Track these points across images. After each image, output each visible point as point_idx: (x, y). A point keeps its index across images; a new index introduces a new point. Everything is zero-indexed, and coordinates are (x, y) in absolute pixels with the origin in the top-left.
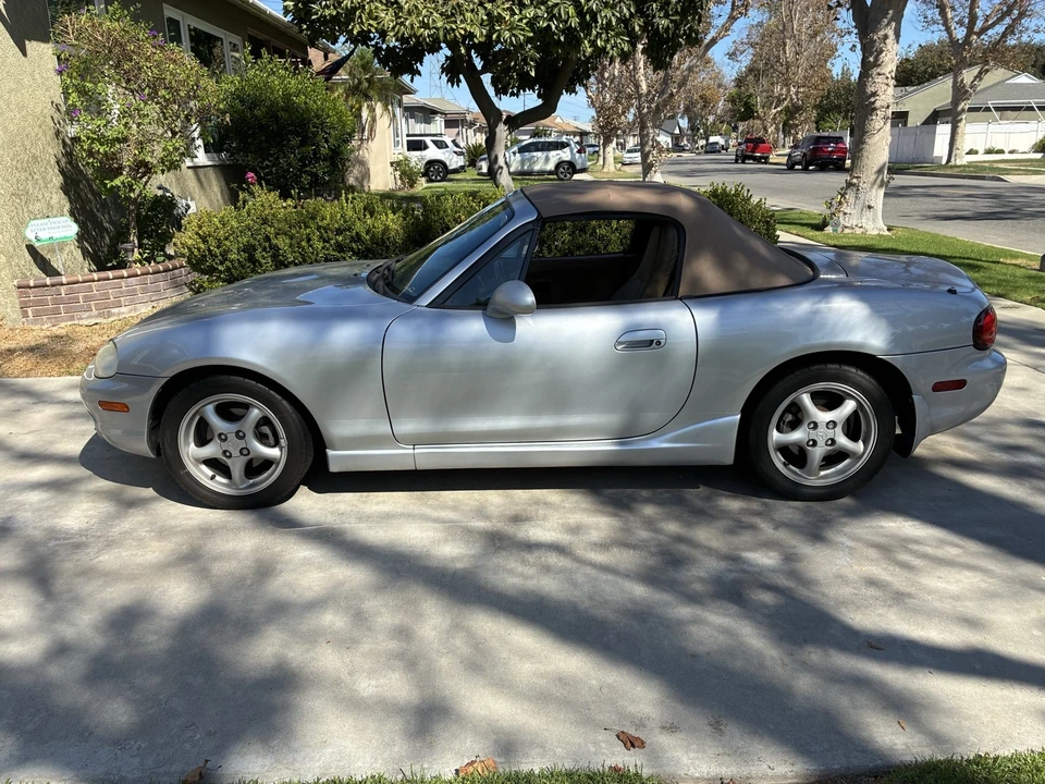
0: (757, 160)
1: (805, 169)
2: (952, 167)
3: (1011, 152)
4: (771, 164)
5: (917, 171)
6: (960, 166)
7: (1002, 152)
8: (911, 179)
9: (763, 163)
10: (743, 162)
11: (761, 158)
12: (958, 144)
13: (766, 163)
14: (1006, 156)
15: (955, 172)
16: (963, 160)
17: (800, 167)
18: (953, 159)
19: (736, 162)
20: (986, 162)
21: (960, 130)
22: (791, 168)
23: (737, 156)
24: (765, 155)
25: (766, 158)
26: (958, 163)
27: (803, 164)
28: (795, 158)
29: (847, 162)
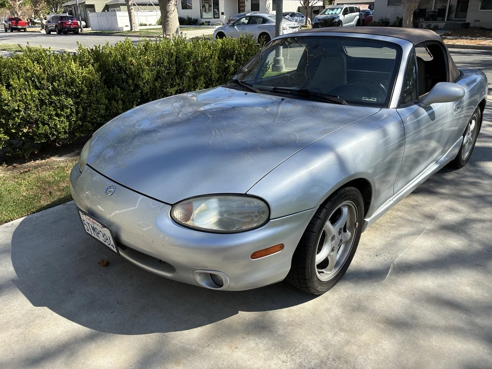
0: (19, 30)
1: (59, 33)
2: (134, 32)
3: (150, 25)
4: (28, 32)
5: (119, 34)
6: (137, 32)
7: (145, 25)
9: (23, 32)
10: (12, 31)
11: (22, 29)
12: (133, 21)
13: (25, 31)
14: (148, 27)
15: (138, 34)
16: (137, 28)
17: (56, 33)
18: (133, 28)
19: (6, 31)
20: (144, 29)
21: (132, 14)
22: (49, 33)
23: (5, 28)
24: (24, 27)
25: (25, 29)
26: (136, 30)
27: (57, 30)
28: (50, 28)
29: (80, 30)
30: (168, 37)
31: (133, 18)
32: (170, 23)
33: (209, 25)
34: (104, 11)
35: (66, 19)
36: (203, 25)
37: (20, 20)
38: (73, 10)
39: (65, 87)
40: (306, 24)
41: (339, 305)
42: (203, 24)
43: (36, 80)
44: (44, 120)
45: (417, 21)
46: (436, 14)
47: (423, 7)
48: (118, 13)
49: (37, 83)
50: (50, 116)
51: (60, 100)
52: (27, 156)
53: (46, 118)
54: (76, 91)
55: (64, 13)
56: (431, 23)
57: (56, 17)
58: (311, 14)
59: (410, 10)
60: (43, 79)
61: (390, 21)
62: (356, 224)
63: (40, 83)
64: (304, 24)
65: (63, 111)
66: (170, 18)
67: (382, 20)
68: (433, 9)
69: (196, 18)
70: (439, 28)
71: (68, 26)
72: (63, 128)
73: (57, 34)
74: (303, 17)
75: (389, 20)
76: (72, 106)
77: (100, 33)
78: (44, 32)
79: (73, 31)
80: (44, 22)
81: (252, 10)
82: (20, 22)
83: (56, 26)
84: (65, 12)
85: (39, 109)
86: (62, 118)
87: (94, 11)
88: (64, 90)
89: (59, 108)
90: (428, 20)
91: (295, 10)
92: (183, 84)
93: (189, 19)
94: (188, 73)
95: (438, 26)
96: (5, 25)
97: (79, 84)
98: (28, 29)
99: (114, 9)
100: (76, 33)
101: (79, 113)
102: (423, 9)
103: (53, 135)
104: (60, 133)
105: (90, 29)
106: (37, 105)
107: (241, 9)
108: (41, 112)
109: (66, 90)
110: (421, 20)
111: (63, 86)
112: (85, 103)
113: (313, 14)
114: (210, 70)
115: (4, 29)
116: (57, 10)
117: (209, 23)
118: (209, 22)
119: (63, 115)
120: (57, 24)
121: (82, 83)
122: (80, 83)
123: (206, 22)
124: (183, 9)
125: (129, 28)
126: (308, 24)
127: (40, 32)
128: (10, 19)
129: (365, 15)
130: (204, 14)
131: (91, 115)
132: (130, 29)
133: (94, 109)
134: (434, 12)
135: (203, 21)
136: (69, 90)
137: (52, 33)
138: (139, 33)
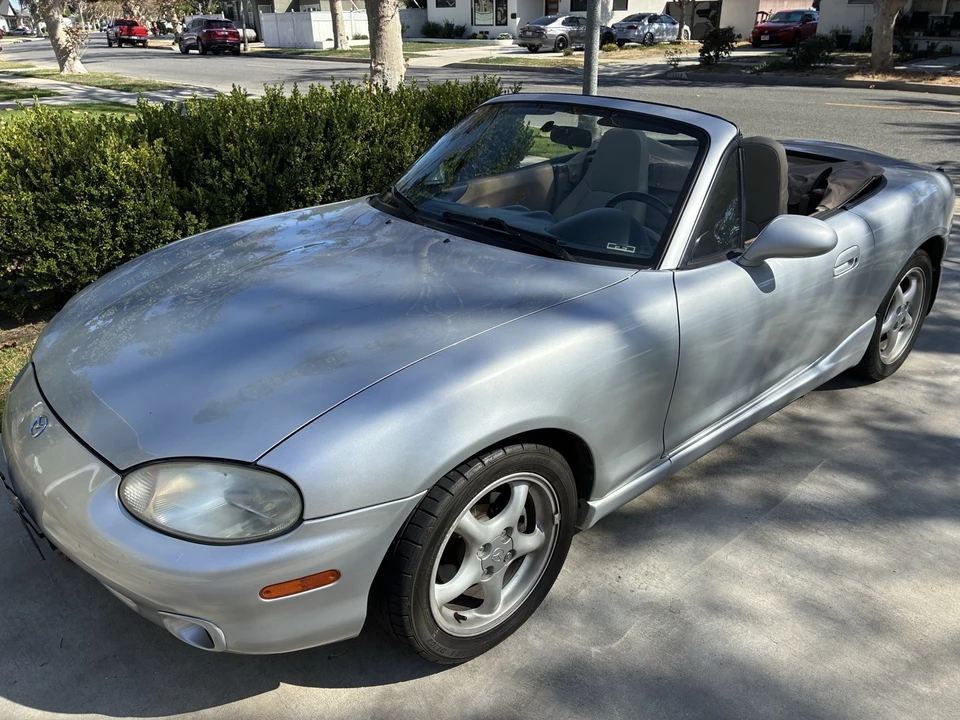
0: (133, 44)
1: (204, 54)
2: (341, 52)
4: (150, 47)
5: (311, 55)
6: (347, 51)
7: (365, 38)
8: (313, 64)
9: (141, 47)
10: (120, 46)
11: (139, 41)
12: (340, 30)
13: (144, 47)
15: (346, 56)
16: (347, 44)
17: (197, 52)
18: (339, 45)
19: (110, 46)
20: (361, 47)
21: (339, 17)
22: (185, 52)
23: (109, 39)
24: (142, 38)
25: (144, 42)
26: (345, 48)
27: (200, 48)
28: (188, 42)
29: (242, 46)
30: (379, 67)
31: (339, 24)
32: (384, 41)
33: (486, 38)
34: (289, 10)
35: (218, 24)
36: (475, 38)
37: (136, 24)
38: (235, 7)
39: (87, 186)
40: (679, 37)
41: (492, 691)
42: (474, 36)
43: (31, 174)
44: (46, 248)
45: (908, 37)
46: (949, 23)
47: (923, 8)
48: (314, 15)
49: (33, 179)
50: (59, 243)
51: (77, 212)
52: (19, 314)
53: (50, 245)
54: (109, 193)
55: (216, 13)
56: (936, 42)
57: (200, 21)
58: (692, 18)
59: (888, 15)
60: (44, 171)
61: (853, 34)
62: (553, 518)
63: (38, 178)
64: (676, 37)
65: (84, 231)
66: (384, 31)
67: (837, 32)
68: (943, 13)
69: (462, 25)
70: (953, 51)
71: (219, 40)
72: (85, 263)
73: (200, 54)
74: (674, 23)
75: (851, 32)
76: (103, 221)
77: (276, 52)
78: (177, 49)
79: (230, 48)
80: (179, 29)
81: (572, 10)
82: (135, 28)
83: (198, 38)
84: (218, 12)
85: (37, 228)
86: (84, 246)
87: (273, 12)
88: (86, 193)
89: (77, 226)
90: (932, 34)
91: (659, 10)
92: (339, 178)
93: (449, 26)
94: (352, 156)
95: (951, 48)
96: (108, 33)
97: (116, 181)
98: (151, 43)
99: (306, 7)
100: (236, 53)
101: (117, 236)
102: (922, 13)
103: (67, 276)
104: (80, 273)
105: (262, 45)
106: (32, 220)
107: (551, 6)
108: (39, 235)
109: (89, 191)
110: (916, 34)
111: (82, 185)
112: (129, 217)
113: (696, 16)
114: (401, 150)
115: (106, 41)
116: (207, 5)
117: (485, 35)
118: (487, 33)
119: (84, 240)
120: (200, 35)
121: (121, 179)
122: (117, 178)
123: (481, 33)
124: (437, 6)
125: (331, 45)
126: (682, 37)
127: (171, 49)
128: (118, 23)
129: (802, 20)
130: (478, 16)
131: (143, 240)
132: (333, 46)
133: (149, 228)
134: (946, 18)
135: (476, 30)
136: (95, 192)
137: (191, 51)
138: (349, 54)
